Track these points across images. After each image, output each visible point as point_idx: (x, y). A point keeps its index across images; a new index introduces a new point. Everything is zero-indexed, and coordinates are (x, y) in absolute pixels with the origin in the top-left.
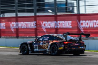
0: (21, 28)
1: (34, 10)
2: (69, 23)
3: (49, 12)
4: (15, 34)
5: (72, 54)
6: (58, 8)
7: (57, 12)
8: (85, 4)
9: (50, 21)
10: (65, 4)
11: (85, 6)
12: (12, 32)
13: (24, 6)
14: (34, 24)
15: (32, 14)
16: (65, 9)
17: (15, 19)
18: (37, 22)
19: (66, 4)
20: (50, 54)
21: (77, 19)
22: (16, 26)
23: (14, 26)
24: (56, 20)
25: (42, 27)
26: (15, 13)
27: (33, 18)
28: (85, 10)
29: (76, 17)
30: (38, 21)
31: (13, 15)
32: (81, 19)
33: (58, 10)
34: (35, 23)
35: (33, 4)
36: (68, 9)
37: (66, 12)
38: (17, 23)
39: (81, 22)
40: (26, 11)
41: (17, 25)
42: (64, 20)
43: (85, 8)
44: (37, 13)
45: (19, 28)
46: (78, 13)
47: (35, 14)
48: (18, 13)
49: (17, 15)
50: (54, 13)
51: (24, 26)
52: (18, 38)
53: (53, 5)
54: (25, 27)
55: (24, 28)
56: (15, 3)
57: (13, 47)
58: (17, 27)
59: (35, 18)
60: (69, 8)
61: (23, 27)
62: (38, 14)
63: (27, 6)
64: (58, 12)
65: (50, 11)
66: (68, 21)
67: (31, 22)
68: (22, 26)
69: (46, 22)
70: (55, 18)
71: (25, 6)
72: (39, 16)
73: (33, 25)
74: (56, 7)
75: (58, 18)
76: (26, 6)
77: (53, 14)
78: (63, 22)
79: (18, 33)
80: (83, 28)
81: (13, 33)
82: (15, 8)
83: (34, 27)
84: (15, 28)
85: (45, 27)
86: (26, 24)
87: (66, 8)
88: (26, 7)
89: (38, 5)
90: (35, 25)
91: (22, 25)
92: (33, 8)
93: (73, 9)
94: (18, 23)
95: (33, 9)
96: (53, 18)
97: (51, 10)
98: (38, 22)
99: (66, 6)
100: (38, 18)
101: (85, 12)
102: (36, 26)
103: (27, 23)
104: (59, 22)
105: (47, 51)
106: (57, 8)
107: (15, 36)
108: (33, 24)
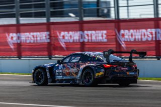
0: (26, 43)
1: (46, 14)
2: (102, 33)
3: (70, 17)
4: (16, 52)
5: (118, 84)
6: (84, 10)
7: (83, 16)
8: (128, 3)
9: (72, 30)
10: (96, 3)
11: (128, 6)
12: (11, 49)
13: (29, 7)
14: (46, 37)
15: (43, 20)
16: (96, 11)
17: (15, 28)
18: (50, 33)
19: (98, 3)
20: (81, 84)
21: (116, 27)
22: (16, 40)
23: (15, 39)
24: (82, 29)
25: (59, 41)
26: (15, 19)
27: (45, 27)
28: (128, 13)
29: (113, 24)
30: (52, 30)
31: (13, 21)
32: (121, 27)
33: (84, 13)
34: (49, 35)
35: (44, 4)
36: (100, 11)
37: (98, 16)
38: (18, 34)
39: (122, 32)
40: (33, 14)
41: (19, 38)
42: (95, 29)
43: (128, 9)
44: (51, 18)
45: (22, 42)
46: (117, 17)
47: (48, 20)
48: (21, 19)
49: (18, 21)
50: (78, 18)
51: (29, 39)
52: (20, 59)
53: (77, 5)
54: (32, 41)
55: (30, 43)
56: (15, 2)
57: (13, 73)
58: (19, 42)
59: (48, 26)
60: (103, 10)
61: (28, 42)
62: (53, 20)
63: (35, 7)
64: (85, 17)
65: (72, 15)
66: (102, 31)
67: (42, 33)
68: (27, 39)
69: (66, 33)
70: (81, 26)
71: (31, 8)
72: (54, 23)
73: (44, 38)
74: (81, 9)
75: (85, 25)
76: (33, 6)
77: (77, 20)
78: (93, 32)
79: (20, 50)
80: (124, 41)
81: (12, 51)
82: (14, 10)
83: (46, 41)
84: (16, 42)
85: (64, 40)
86: (33, 36)
87: (98, 10)
88: (33, 9)
89: (53, 5)
90: (48, 37)
91: (27, 37)
92: (44, 10)
93: (109, 11)
94: (21, 34)
95: (44, 12)
96: (78, 25)
97: (74, 14)
98: (52, 32)
99: (98, 6)
100: (52, 26)
101: (128, 16)
102: (49, 39)
103: (35, 34)
104: (86, 32)
105: (77, 80)
106: (82, 11)
107: (16, 55)
108: (44, 35)
